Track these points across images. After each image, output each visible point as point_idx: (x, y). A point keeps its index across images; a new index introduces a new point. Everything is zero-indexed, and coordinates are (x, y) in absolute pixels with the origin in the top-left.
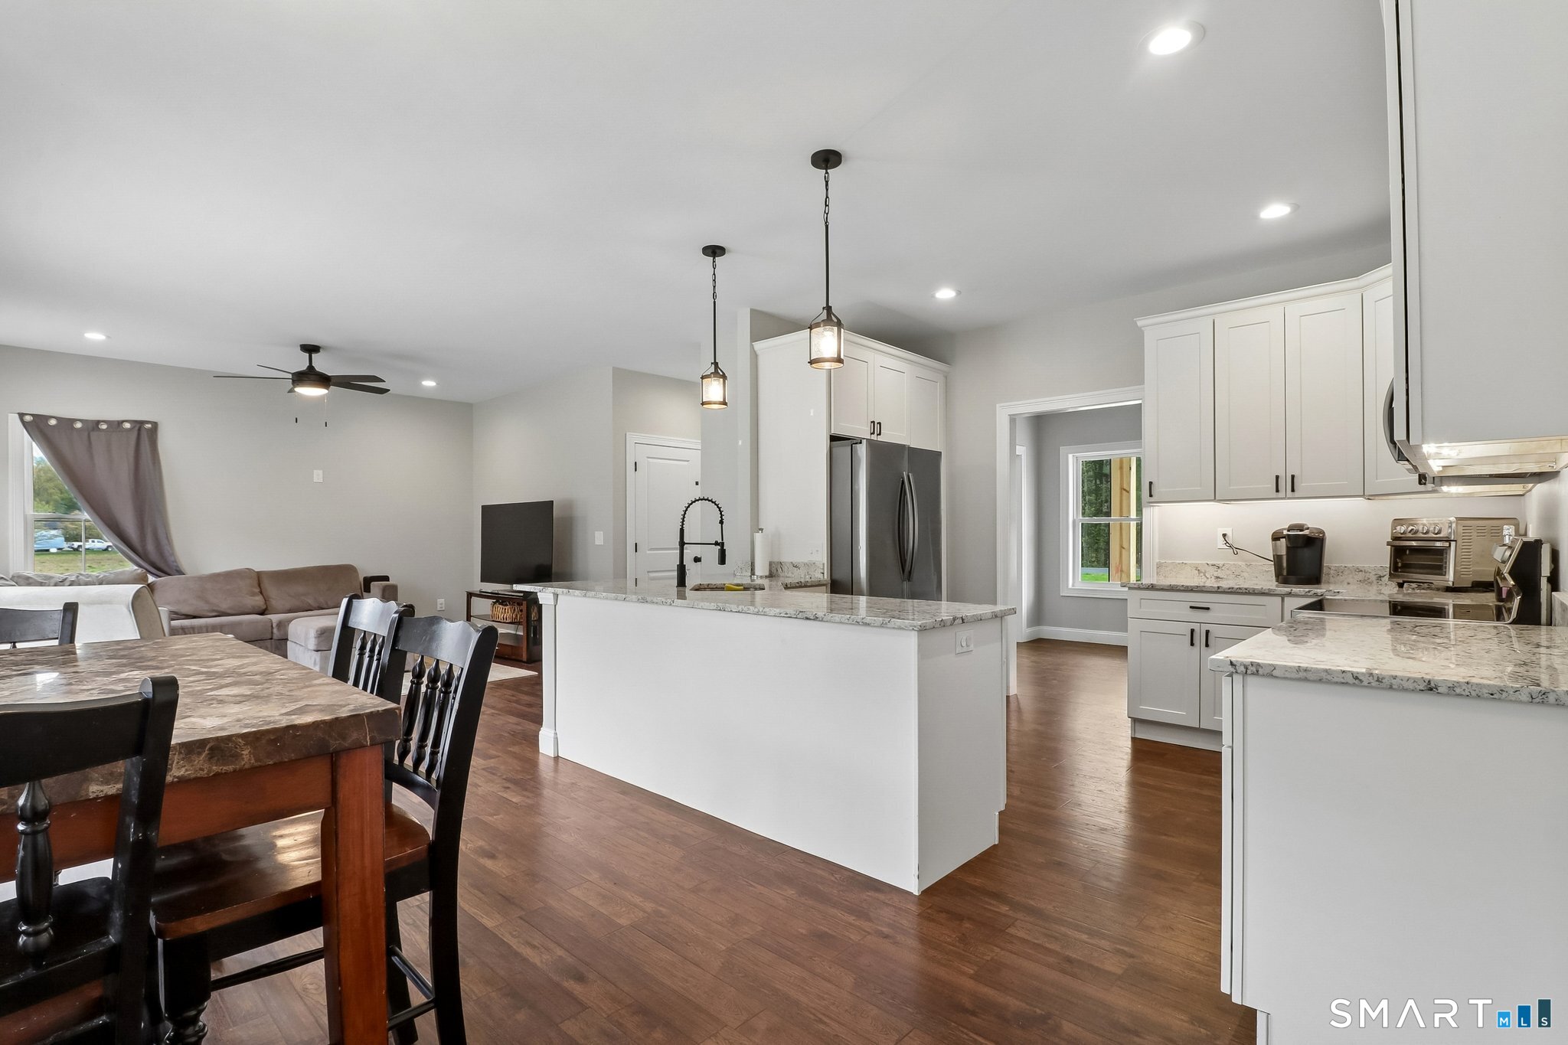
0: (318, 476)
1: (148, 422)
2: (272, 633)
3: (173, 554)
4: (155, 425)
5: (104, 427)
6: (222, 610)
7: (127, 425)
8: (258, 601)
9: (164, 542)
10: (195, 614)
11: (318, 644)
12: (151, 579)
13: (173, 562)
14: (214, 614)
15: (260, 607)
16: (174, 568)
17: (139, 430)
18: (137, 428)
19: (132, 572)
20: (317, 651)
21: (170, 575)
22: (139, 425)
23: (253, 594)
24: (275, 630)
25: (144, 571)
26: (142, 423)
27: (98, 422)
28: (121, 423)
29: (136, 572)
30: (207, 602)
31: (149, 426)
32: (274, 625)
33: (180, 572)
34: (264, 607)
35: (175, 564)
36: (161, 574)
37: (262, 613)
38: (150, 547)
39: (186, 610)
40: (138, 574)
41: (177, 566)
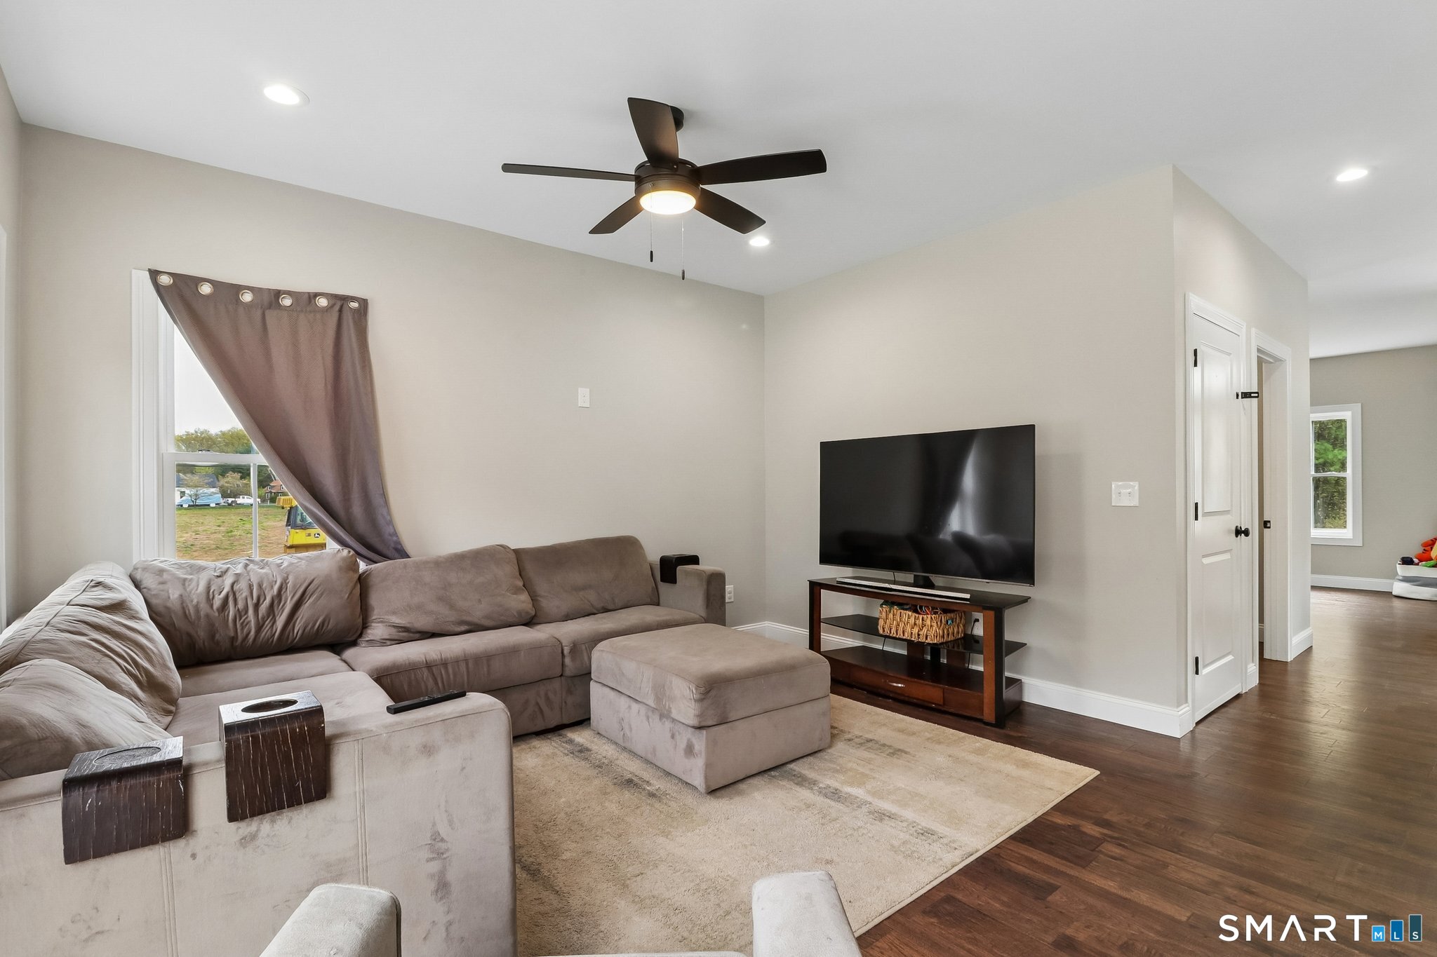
0: (583, 397)
1: (353, 299)
2: (563, 665)
3: (390, 523)
4: (364, 303)
5: (287, 302)
6: (476, 620)
7: (323, 302)
8: (521, 602)
9: (377, 500)
10: (437, 630)
11: (701, 716)
12: (363, 566)
13: (390, 535)
14: (463, 628)
15: (527, 613)
16: (393, 545)
17: (340, 311)
18: (337, 308)
19: (335, 555)
20: (700, 728)
21: (391, 559)
22: (340, 301)
23: (516, 591)
24: (568, 661)
25: (352, 552)
26: (345, 299)
27: (278, 294)
28: (314, 296)
29: (339, 555)
30: (452, 607)
31: (354, 305)
32: (566, 651)
33: (403, 554)
34: (533, 613)
35: (395, 538)
36: (375, 557)
37: (530, 622)
38: (357, 510)
39: (422, 622)
40: (344, 559)
41: (398, 543)
